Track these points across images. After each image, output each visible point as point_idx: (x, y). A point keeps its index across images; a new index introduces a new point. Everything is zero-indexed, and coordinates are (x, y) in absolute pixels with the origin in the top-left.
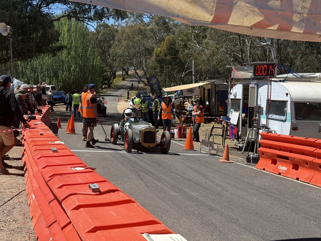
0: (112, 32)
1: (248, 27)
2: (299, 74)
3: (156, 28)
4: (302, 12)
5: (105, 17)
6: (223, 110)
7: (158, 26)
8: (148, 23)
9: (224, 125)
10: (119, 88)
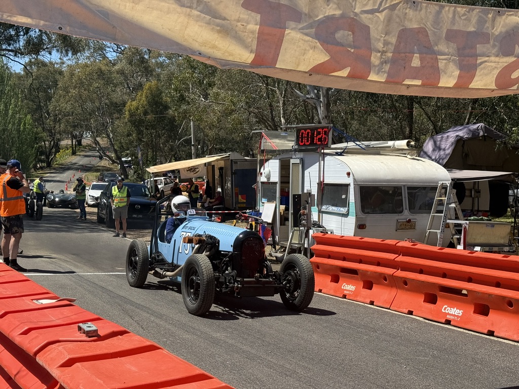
0: (51, 74)
1: (306, 72)
2: (363, 142)
3: (128, 68)
4: (384, 49)
5: (44, 50)
6: (245, 201)
7: (132, 66)
8: (115, 60)
9: (251, 225)
10: (64, 168)
